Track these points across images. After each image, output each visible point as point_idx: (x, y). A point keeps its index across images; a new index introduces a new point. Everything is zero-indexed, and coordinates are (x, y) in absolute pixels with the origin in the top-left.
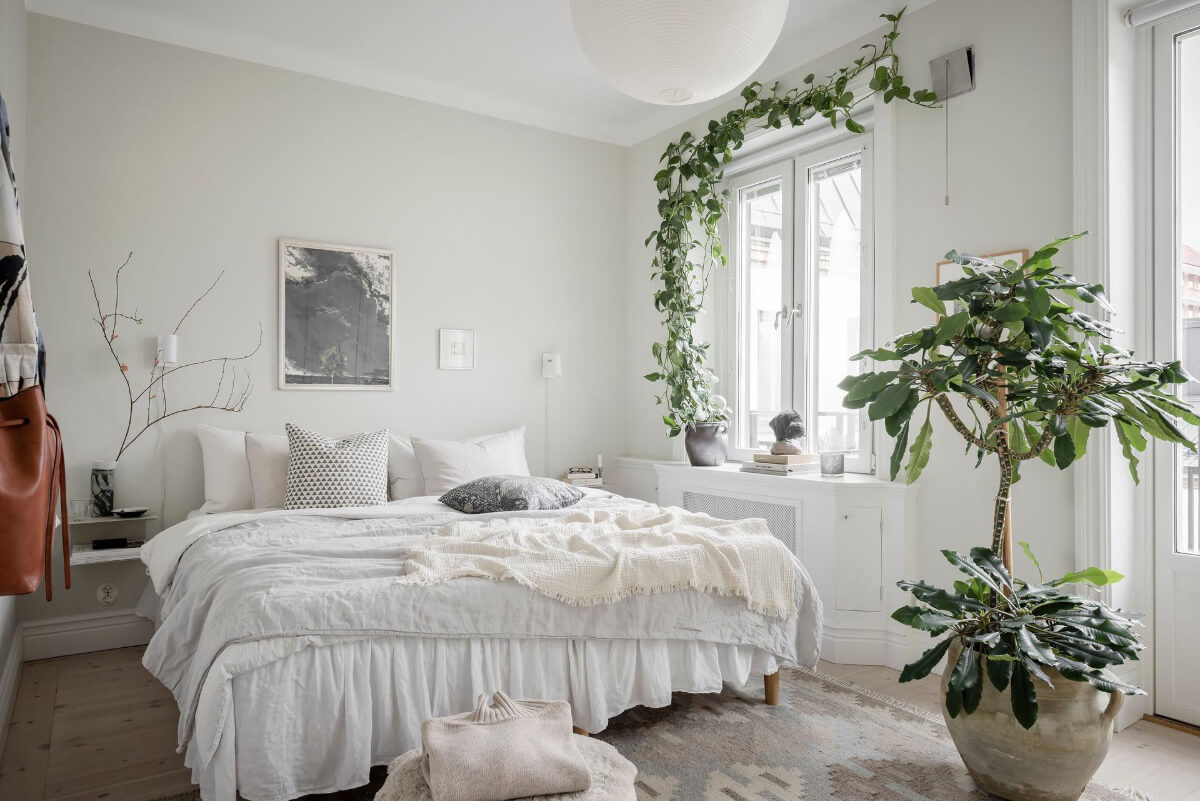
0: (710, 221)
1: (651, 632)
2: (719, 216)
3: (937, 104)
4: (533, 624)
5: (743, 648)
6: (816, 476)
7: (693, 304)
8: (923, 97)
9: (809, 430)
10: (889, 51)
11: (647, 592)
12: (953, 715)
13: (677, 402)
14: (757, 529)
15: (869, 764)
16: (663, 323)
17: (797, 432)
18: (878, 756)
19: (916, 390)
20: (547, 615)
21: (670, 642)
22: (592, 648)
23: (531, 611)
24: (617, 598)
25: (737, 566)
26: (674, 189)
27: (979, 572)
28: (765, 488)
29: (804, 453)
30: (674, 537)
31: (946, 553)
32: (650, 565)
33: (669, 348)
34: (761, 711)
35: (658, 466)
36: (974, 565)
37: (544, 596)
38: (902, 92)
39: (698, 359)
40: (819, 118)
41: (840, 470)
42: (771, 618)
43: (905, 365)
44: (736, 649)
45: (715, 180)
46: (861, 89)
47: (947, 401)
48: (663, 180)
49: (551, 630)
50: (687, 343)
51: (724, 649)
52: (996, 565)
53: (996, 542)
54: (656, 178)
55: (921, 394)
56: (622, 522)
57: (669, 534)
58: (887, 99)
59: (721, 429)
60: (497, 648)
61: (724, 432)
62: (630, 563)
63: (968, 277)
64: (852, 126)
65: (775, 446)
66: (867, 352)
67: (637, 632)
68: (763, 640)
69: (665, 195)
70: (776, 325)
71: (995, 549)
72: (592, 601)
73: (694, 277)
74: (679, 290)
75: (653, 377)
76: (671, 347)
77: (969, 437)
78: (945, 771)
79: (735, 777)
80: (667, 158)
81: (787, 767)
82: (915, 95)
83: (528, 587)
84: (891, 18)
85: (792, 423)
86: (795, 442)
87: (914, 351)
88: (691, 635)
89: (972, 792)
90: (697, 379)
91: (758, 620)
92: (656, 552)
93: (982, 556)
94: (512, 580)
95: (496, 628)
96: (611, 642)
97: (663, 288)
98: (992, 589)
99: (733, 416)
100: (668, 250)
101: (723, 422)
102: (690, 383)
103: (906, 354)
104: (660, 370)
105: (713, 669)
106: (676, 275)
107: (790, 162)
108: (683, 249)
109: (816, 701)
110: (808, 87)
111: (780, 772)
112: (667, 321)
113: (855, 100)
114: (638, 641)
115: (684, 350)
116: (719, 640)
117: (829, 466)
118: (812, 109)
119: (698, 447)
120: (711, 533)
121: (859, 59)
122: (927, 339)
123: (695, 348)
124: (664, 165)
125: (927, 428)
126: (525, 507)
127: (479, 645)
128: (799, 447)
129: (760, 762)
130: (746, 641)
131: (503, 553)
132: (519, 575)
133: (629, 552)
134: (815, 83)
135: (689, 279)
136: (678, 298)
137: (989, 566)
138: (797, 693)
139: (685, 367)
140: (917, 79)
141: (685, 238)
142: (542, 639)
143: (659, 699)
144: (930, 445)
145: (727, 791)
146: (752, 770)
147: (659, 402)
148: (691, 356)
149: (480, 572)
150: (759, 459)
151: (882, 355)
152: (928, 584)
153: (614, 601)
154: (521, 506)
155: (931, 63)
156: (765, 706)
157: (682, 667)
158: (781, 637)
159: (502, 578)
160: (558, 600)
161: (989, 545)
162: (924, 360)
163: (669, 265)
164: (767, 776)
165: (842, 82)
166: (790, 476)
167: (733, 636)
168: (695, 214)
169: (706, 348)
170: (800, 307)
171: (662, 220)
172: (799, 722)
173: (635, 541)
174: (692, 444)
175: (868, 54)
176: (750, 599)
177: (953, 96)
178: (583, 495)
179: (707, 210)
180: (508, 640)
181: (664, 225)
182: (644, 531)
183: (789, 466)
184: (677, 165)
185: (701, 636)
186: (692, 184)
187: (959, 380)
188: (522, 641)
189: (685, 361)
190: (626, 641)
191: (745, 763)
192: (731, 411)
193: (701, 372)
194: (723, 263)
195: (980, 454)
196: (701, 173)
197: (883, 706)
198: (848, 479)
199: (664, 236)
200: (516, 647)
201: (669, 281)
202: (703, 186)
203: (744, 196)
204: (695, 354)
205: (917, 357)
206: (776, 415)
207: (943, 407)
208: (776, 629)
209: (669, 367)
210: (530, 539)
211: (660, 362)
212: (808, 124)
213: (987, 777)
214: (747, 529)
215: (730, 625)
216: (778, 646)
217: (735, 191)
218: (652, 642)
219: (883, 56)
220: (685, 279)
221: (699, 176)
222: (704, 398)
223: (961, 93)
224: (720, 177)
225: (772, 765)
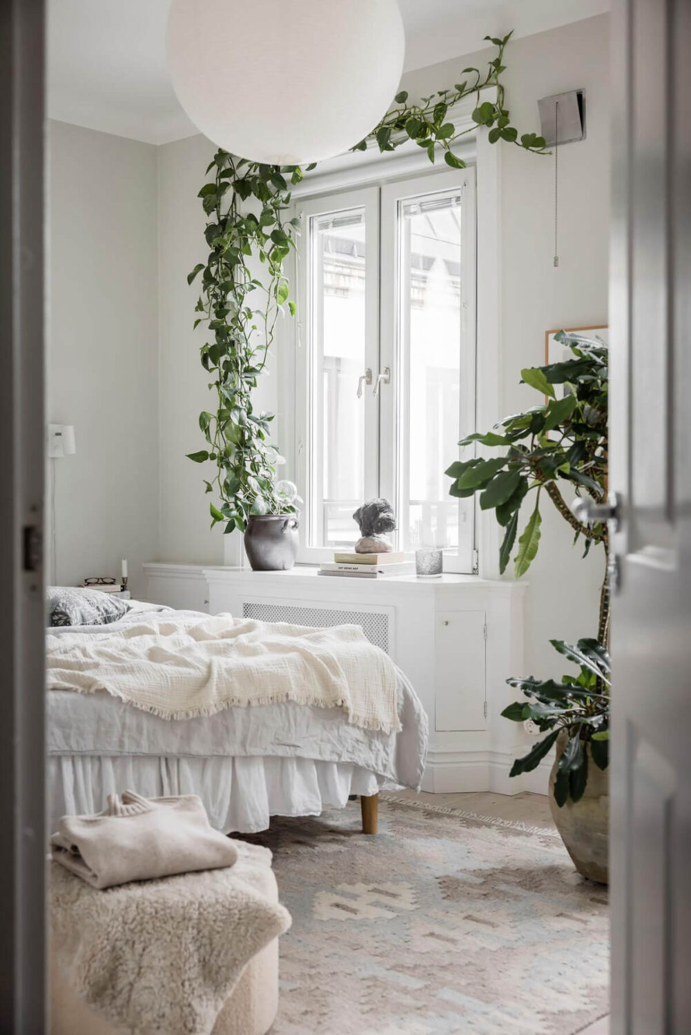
0: (275, 257)
1: (248, 746)
2: (285, 251)
3: (546, 150)
4: (126, 740)
5: (343, 766)
6: (412, 577)
7: (253, 363)
8: (531, 142)
9: (400, 523)
10: (493, 80)
11: (244, 704)
12: (560, 804)
13: (231, 488)
14: (353, 635)
15: (478, 873)
16: (210, 386)
17: (387, 525)
18: (486, 867)
19: (524, 478)
20: (140, 729)
21: (268, 760)
22: (186, 767)
23: (124, 726)
24: (213, 711)
25: (337, 674)
26: (224, 210)
27: (586, 660)
28: (349, 593)
29: (394, 551)
30: (263, 647)
31: (554, 643)
32: (246, 676)
33: (220, 418)
34: (360, 840)
35: (208, 572)
36: (581, 653)
37: (136, 709)
38: (510, 135)
39: (259, 435)
40: (412, 145)
41: (438, 570)
42: (373, 733)
43: (513, 452)
44: (335, 767)
45: (282, 205)
46: (461, 118)
47: (555, 489)
48: (211, 195)
49: (145, 748)
50: (244, 414)
51: (322, 765)
52: (601, 654)
53: (601, 632)
54: (201, 194)
55: (531, 481)
56: (196, 633)
57: (258, 643)
58: (493, 138)
59: (291, 523)
60: (89, 767)
61: (295, 526)
62: (224, 672)
63: (576, 358)
64: (452, 161)
65: (361, 542)
66: (476, 436)
67: (233, 749)
68: (363, 757)
69: (213, 219)
70: (359, 393)
71: (601, 639)
72: (187, 715)
73: (254, 327)
74: (232, 343)
75: (200, 457)
76: (223, 417)
77: (577, 525)
78: (553, 872)
79: (343, 894)
80: (215, 167)
81: (395, 881)
82: (523, 138)
83: (120, 699)
84: (496, 41)
85: (382, 515)
86: (383, 538)
87: (523, 436)
88: (289, 752)
89: (578, 885)
90: (258, 459)
91: (359, 735)
92: (250, 661)
93: (589, 646)
94: (103, 692)
95: (88, 745)
96: (204, 760)
97: (213, 341)
98: (598, 678)
99: (303, 507)
100: (218, 291)
101: (292, 515)
102: (248, 464)
103: (515, 439)
104: (209, 449)
105: (311, 790)
106: (230, 324)
107: (376, 189)
108: (238, 290)
109: (418, 827)
110: (402, 106)
111: (388, 886)
112: (218, 384)
113: (457, 132)
114: (233, 758)
115: (241, 421)
116: (319, 757)
117: (427, 565)
118: (404, 133)
119: (262, 547)
120: (301, 642)
121: (461, 83)
122: (536, 423)
123: (255, 420)
124: (211, 178)
125: (536, 517)
126: (67, 622)
127: (70, 763)
128: (388, 544)
129: (366, 881)
130: (346, 758)
131: (81, 666)
132: (111, 688)
133: (220, 663)
134: (409, 102)
135: (247, 330)
136: (234, 354)
137: (595, 655)
138: (396, 822)
139: (243, 444)
140: (525, 121)
141: (239, 277)
142: (136, 757)
143: (257, 824)
144: (539, 535)
145: (337, 906)
146: (360, 888)
147: (209, 489)
148: (250, 430)
149: (67, 685)
150: (340, 560)
151: (490, 440)
152: (536, 679)
153: (211, 713)
154: (62, 622)
155: (540, 102)
156: (363, 835)
157: (279, 789)
158: (382, 754)
159: (92, 690)
160: (151, 715)
161: (595, 636)
162: (533, 445)
163: (221, 310)
164: (375, 890)
165: (441, 109)
166: (380, 577)
167: (333, 752)
168: (253, 244)
169: (270, 419)
170: (388, 370)
171: (210, 250)
172: (402, 846)
173: (222, 651)
174: (254, 542)
175: (471, 78)
176: (351, 712)
177: (564, 143)
178: (129, 609)
179: (270, 243)
180: (99, 758)
181: (212, 257)
182: (230, 641)
183: (379, 567)
184: (230, 180)
185: (299, 753)
186: (252, 206)
187: (566, 467)
188: (114, 759)
189: (243, 435)
190: (221, 758)
191: (351, 883)
192: (302, 501)
193: (263, 450)
194: (292, 311)
195: (588, 544)
196: (263, 195)
197: (489, 826)
198: (446, 579)
199: (213, 270)
200: (108, 766)
201: (221, 331)
202: (267, 212)
203: (316, 225)
204: (255, 427)
205: (526, 442)
206: (362, 505)
207: (552, 495)
208: (378, 744)
209: (219, 443)
210: (100, 653)
211: (208, 438)
212: (399, 149)
213: (592, 865)
214: (342, 635)
215: (329, 741)
216: (380, 764)
217: (304, 219)
218: (248, 759)
219: (487, 84)
220: (242, 329)
221: (260, 197)
222: (266, 485)
223: (571, 141)
224: (287, 201)
225: (379, 882)
